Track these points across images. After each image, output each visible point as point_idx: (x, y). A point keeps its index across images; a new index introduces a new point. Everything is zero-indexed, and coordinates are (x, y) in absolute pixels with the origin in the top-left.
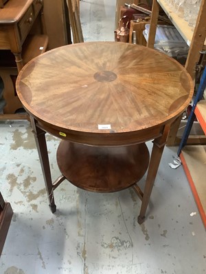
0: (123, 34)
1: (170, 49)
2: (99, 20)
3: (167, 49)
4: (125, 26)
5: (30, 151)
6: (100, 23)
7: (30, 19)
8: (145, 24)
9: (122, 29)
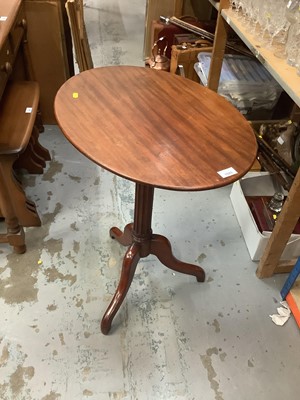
0: (160, 68)
1: (242, 95)
2: (116, 40)
3: (236, 96)
4: (161, 54)
5: (17, 306)
6: (118, 45)
7: (7, 64)
8: (197, 53)
9: (158, 59)
